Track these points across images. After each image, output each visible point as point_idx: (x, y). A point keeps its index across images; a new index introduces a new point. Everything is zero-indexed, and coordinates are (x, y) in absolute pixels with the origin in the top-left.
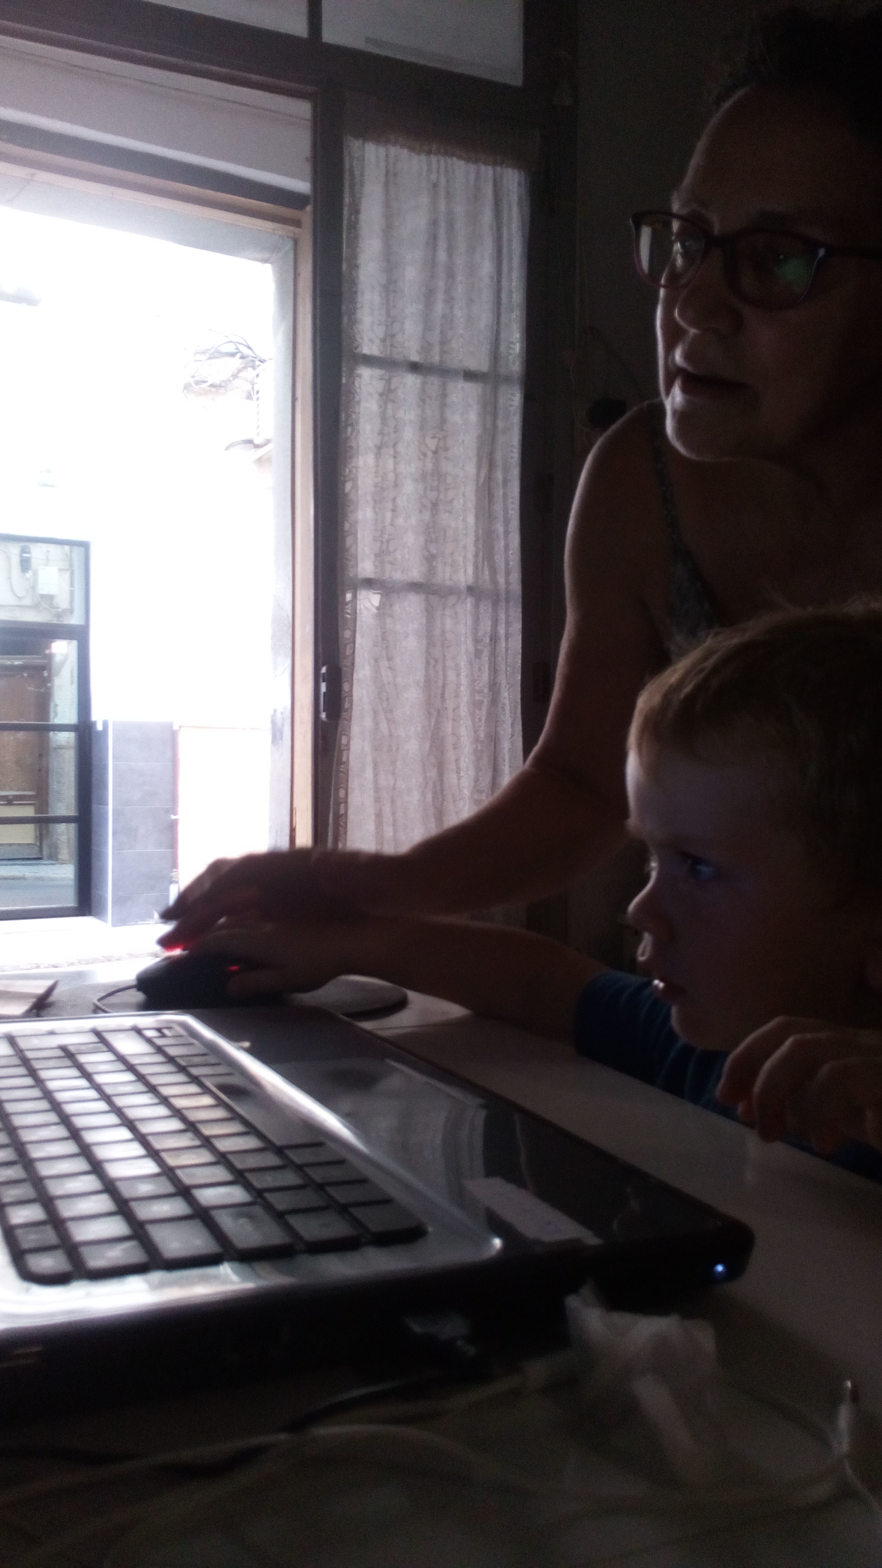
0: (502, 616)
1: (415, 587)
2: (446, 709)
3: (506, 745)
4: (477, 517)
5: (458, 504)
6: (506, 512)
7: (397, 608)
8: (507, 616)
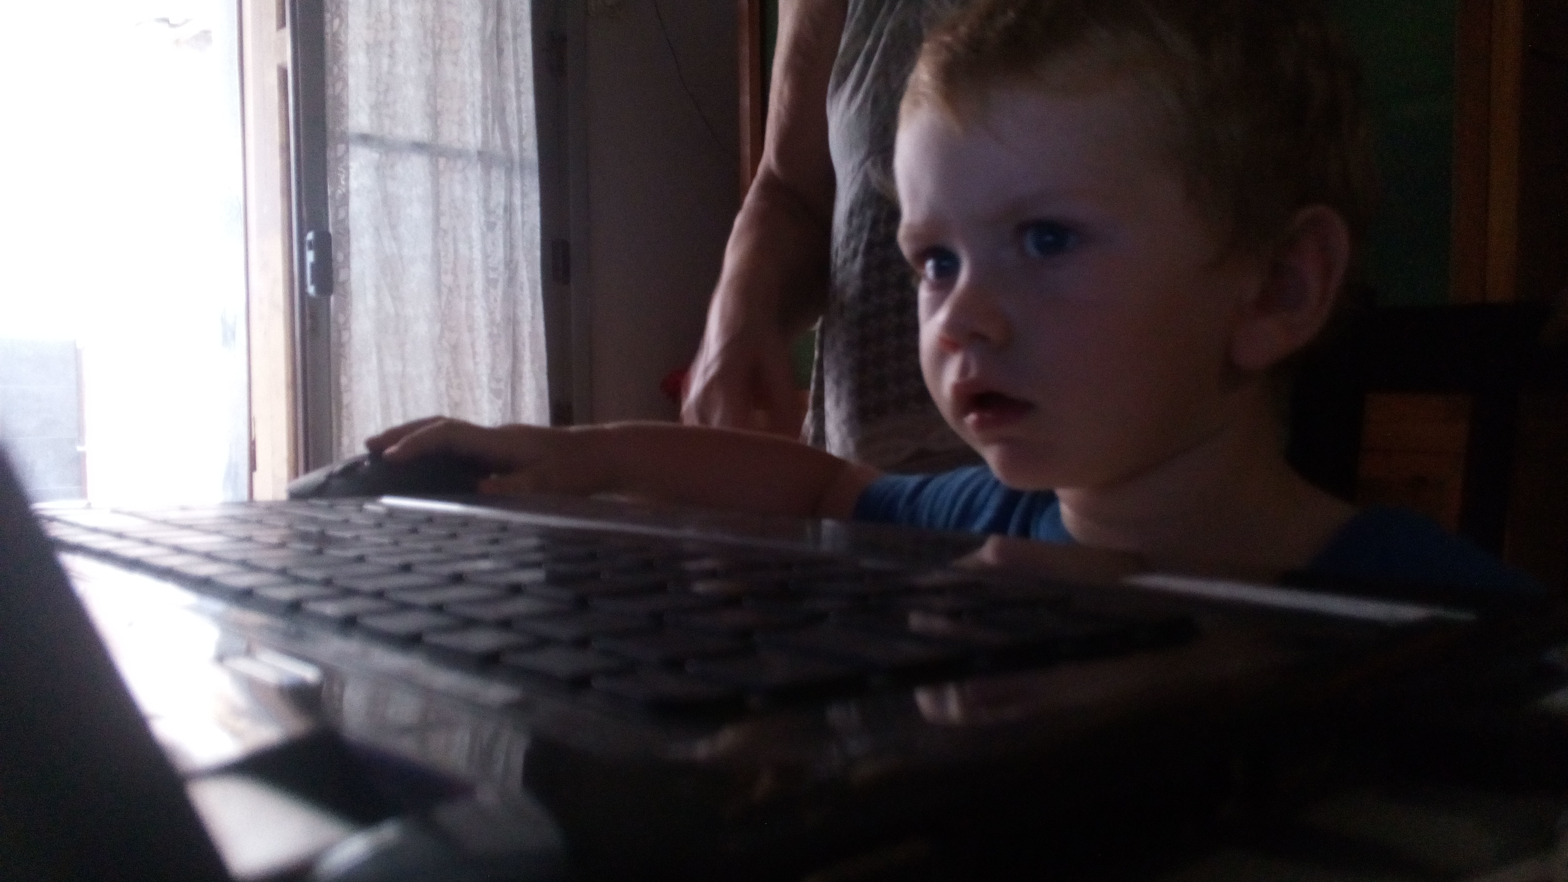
0: (517, 185)
1: (419, 147)
2: (458, 286)
3: (526, 329)
4: (484, 74)
5: (465, 57)
6: (517, 70)
7: (399, 169)
8: (523, 185)
